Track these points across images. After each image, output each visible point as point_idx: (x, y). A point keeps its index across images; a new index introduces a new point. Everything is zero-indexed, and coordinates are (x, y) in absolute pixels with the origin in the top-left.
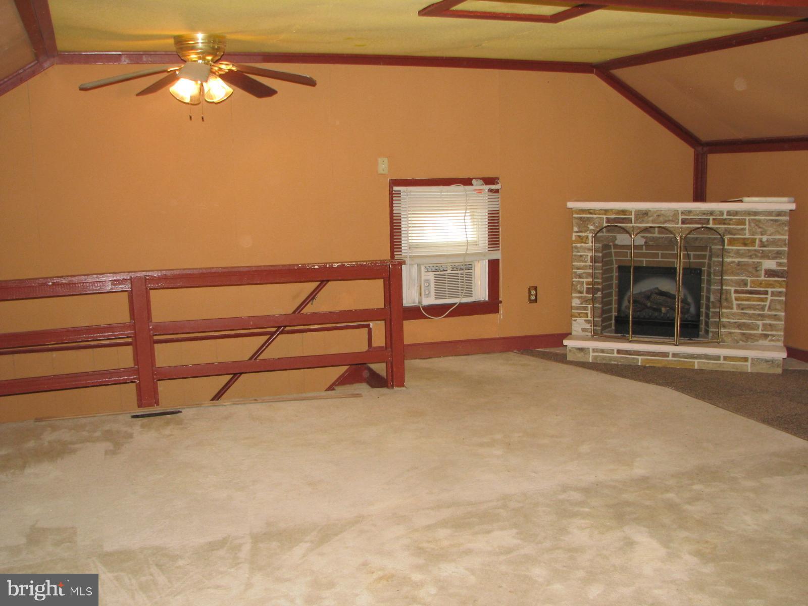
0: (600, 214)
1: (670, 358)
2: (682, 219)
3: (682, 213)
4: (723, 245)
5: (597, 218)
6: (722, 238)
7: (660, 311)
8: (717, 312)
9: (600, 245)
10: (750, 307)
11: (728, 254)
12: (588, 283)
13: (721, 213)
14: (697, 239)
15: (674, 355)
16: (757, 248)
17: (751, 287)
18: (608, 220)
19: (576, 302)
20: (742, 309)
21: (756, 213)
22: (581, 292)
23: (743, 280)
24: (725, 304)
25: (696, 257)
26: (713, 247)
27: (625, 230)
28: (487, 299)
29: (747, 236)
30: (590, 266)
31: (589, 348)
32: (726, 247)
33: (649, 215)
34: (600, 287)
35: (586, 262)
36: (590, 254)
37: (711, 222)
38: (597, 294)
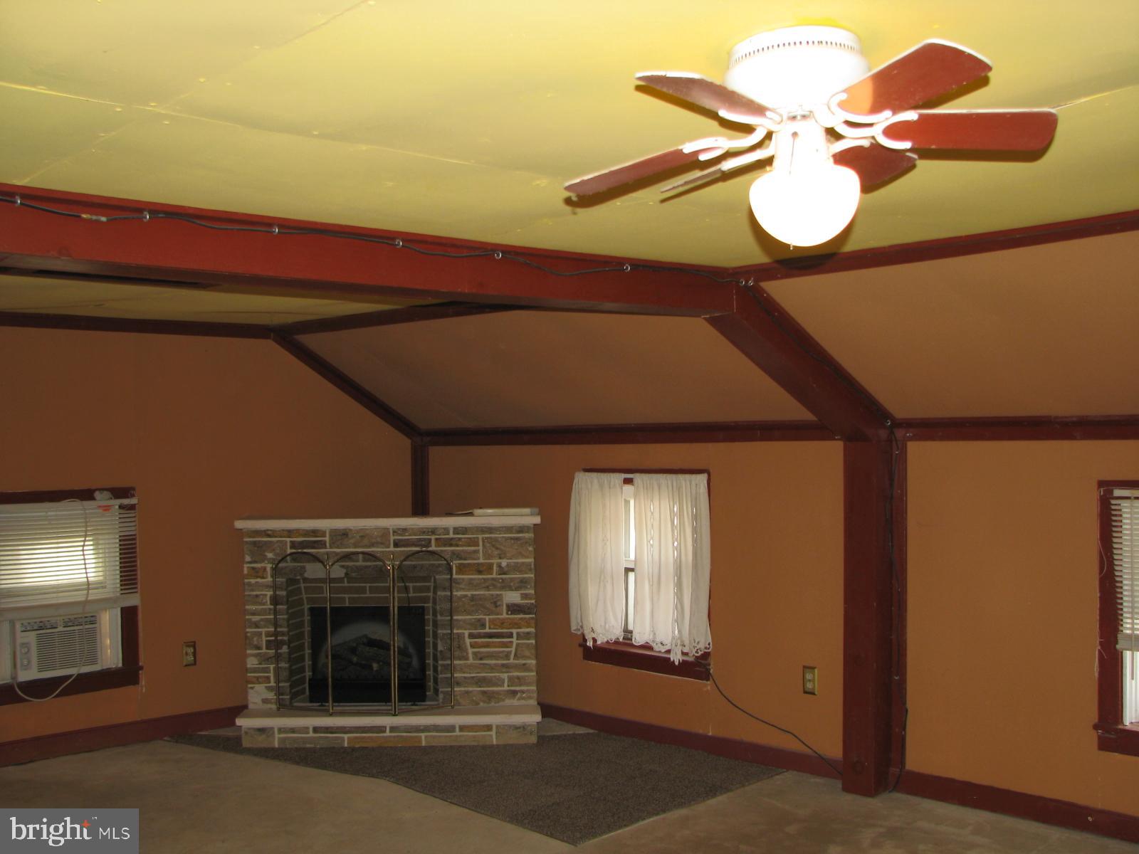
0: (281, 537)
1: (388, 733)
2: (394, 540)
3: (394, 532)
4: (451, 575)
5: (278, 541)
6: (449, 564)
7: (370, 667)
8: (448, 665)
9: (284, 580)
10: (491, 656)
11: (457, 586)
12: (268, 634)
13: (446, 530)
14: (415, 567)
15: (393, 729)
16: (494, 576)
17: (490, 628)
18: (293, 545)
19: (252, 662)
20: (481, 659)
21: (490, 530)
22: (259, 648)
23: (479, 620)
24: (457, 653)
25: (416, 590)
26: (437, 577)
27: (316, 559)
28: (120, 665)
29: (481, 561)
30: (270, 609)
31: (272, 728)
32: (455, 576)
33: (350, 536)
34: (286, 638)
35: (264, 604)
36: (270, 593)
37: (433, 542)
38: (281, 649)
